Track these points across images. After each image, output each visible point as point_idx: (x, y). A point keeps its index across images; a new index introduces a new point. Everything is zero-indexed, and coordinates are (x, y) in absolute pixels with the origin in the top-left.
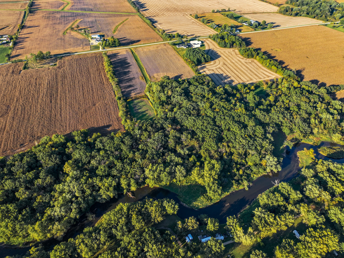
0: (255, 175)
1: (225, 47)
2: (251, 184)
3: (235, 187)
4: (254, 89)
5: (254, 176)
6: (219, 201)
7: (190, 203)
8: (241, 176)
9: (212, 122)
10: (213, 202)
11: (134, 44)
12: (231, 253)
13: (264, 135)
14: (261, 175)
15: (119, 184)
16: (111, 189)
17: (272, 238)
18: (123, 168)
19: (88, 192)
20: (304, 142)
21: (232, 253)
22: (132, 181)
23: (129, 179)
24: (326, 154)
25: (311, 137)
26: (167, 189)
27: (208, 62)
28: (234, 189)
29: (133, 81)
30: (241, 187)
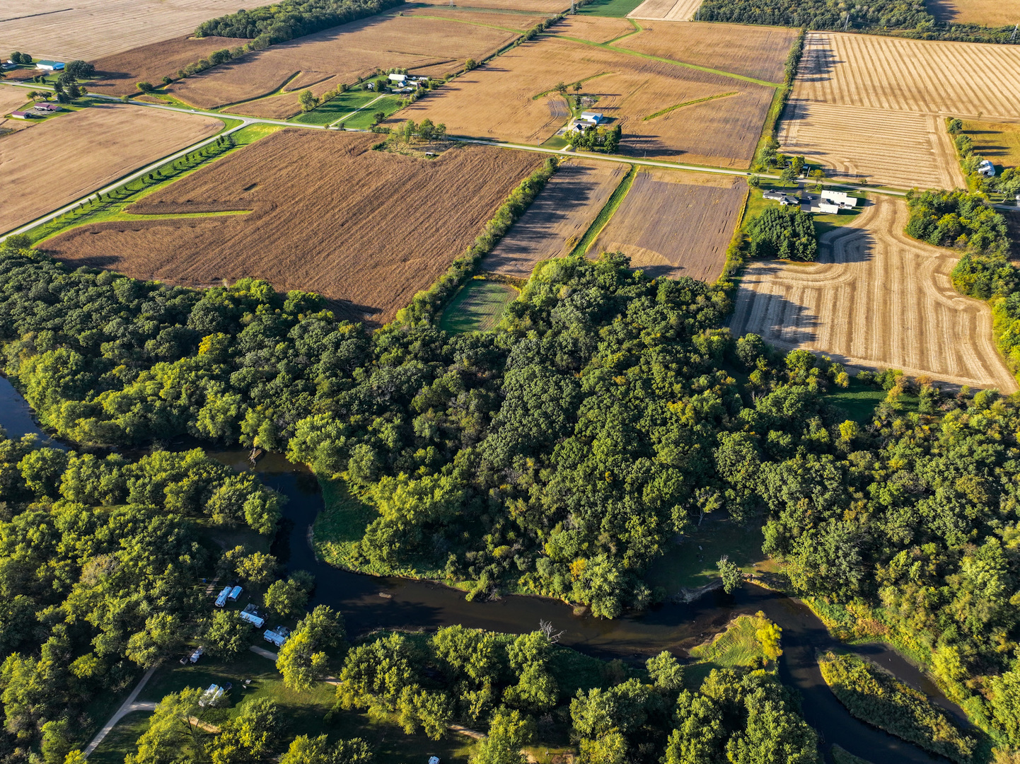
0: (531, 584)
1: (921, 237)
2: (495, 596)
3: (447, 575)
4: (845, 384)
5: (525, 584)
6: (378, 575)
7: (323, 539)
8: (489, 560)
9: (568, 399)
10: (365, 569)
11: (658, 158)
12: (260, 681)
13: (663, 501)
14: (550, 594)
15: (240, 416)
16: (220, 418)
17: (369, 727)
18: (276, 392)
19: (183, 401)
20: (811, 607)
21: (260, 683)
22: (265, 425)
23: (265, 417)
24: (835, 680)
25: (857, 607)
26: (323, 486)
27: (801, 260)
28: (442, 575)
29: (544, 241)
30: (462, 586)
